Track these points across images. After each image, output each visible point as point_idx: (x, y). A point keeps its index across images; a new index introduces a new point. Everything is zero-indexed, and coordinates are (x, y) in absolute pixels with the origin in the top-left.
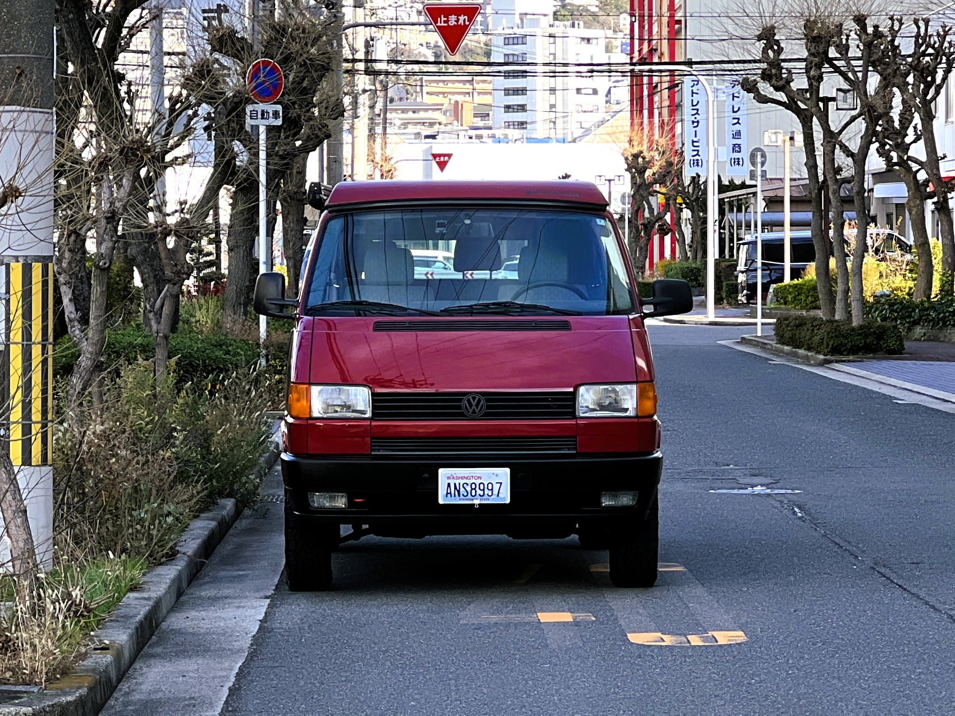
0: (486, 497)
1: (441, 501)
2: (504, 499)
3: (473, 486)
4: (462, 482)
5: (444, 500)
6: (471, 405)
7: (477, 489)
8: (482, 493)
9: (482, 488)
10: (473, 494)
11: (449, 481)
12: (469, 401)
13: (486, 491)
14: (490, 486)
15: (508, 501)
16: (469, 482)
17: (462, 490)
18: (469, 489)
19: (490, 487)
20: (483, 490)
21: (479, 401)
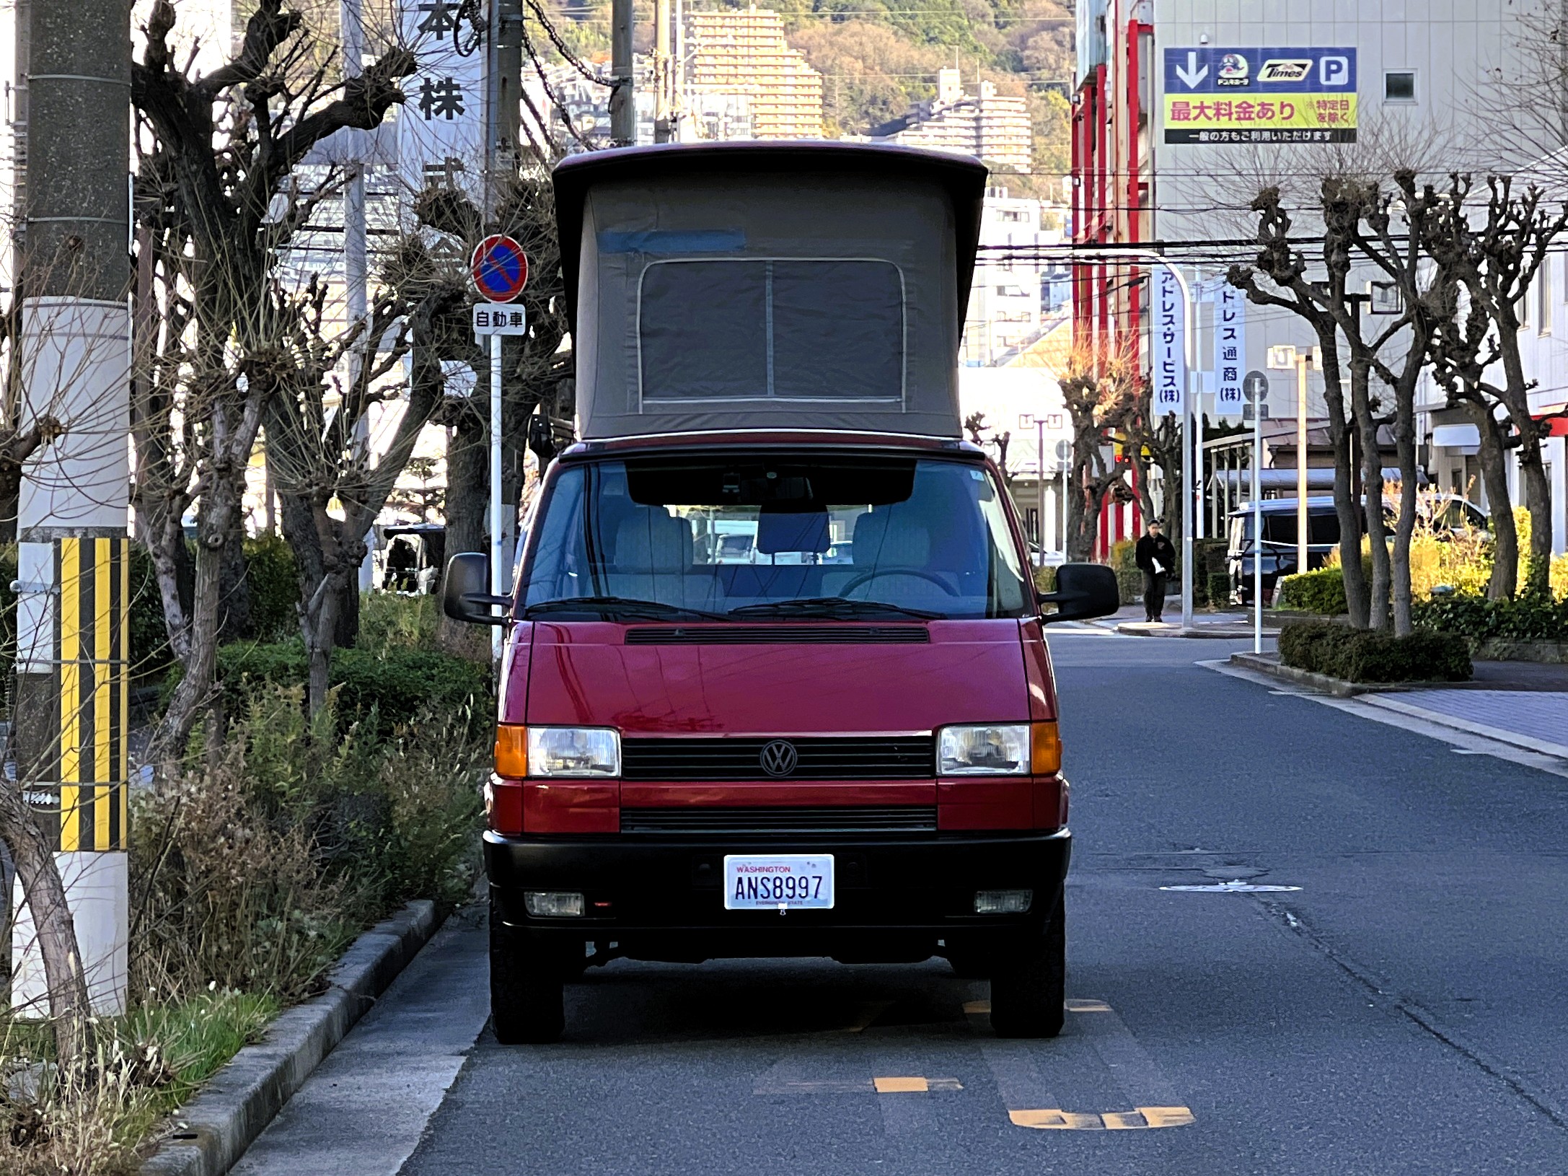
0: (797, 898)
1: (727, 906)
2: (826, 902)
3: (778, 883)
4: (760, 875)
5: (733, 904)
6: (774, 758)
7: (784, 886)
8: (790, 892)
9: (791, 885)
10: (778, 894)
11: (740, 875)
12: (771, 751)
13: (798, 890)
14: (804, 882)
15: (831, 906)
16: (772, 876)
17: (760, 887)
18: (770, 886)
19: (804, 884)
20: (793, 888)
21: (787, 751)
